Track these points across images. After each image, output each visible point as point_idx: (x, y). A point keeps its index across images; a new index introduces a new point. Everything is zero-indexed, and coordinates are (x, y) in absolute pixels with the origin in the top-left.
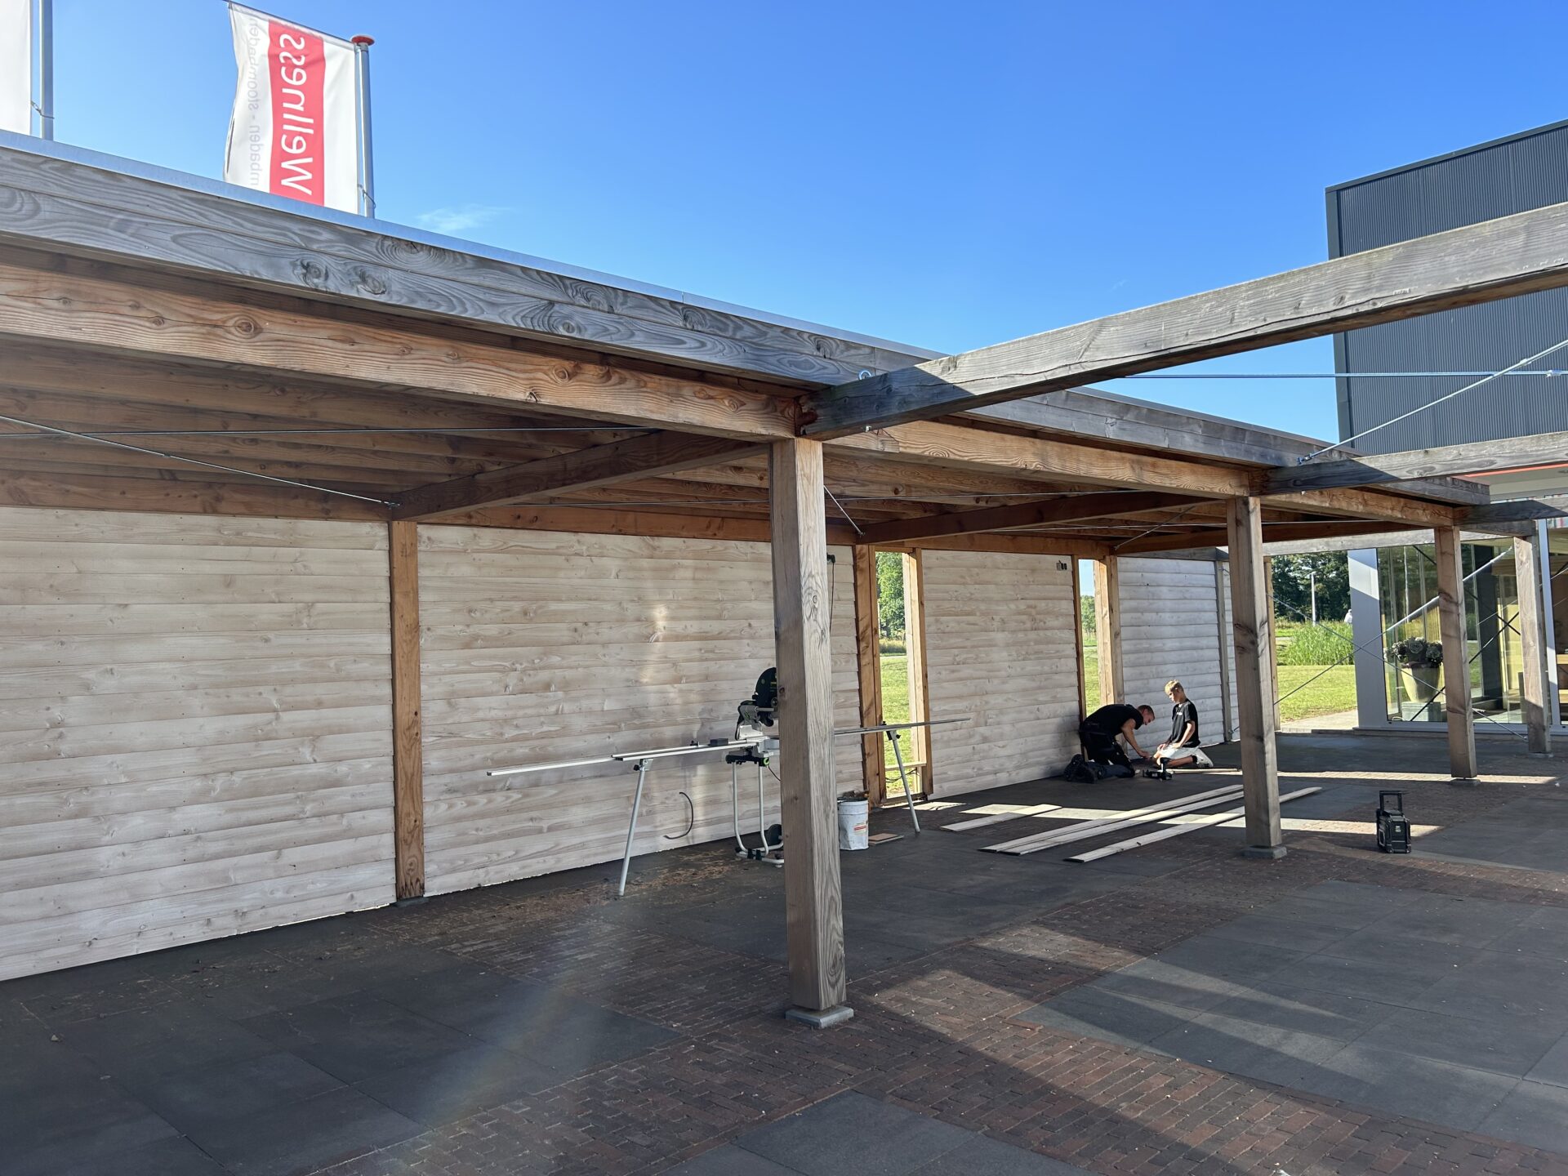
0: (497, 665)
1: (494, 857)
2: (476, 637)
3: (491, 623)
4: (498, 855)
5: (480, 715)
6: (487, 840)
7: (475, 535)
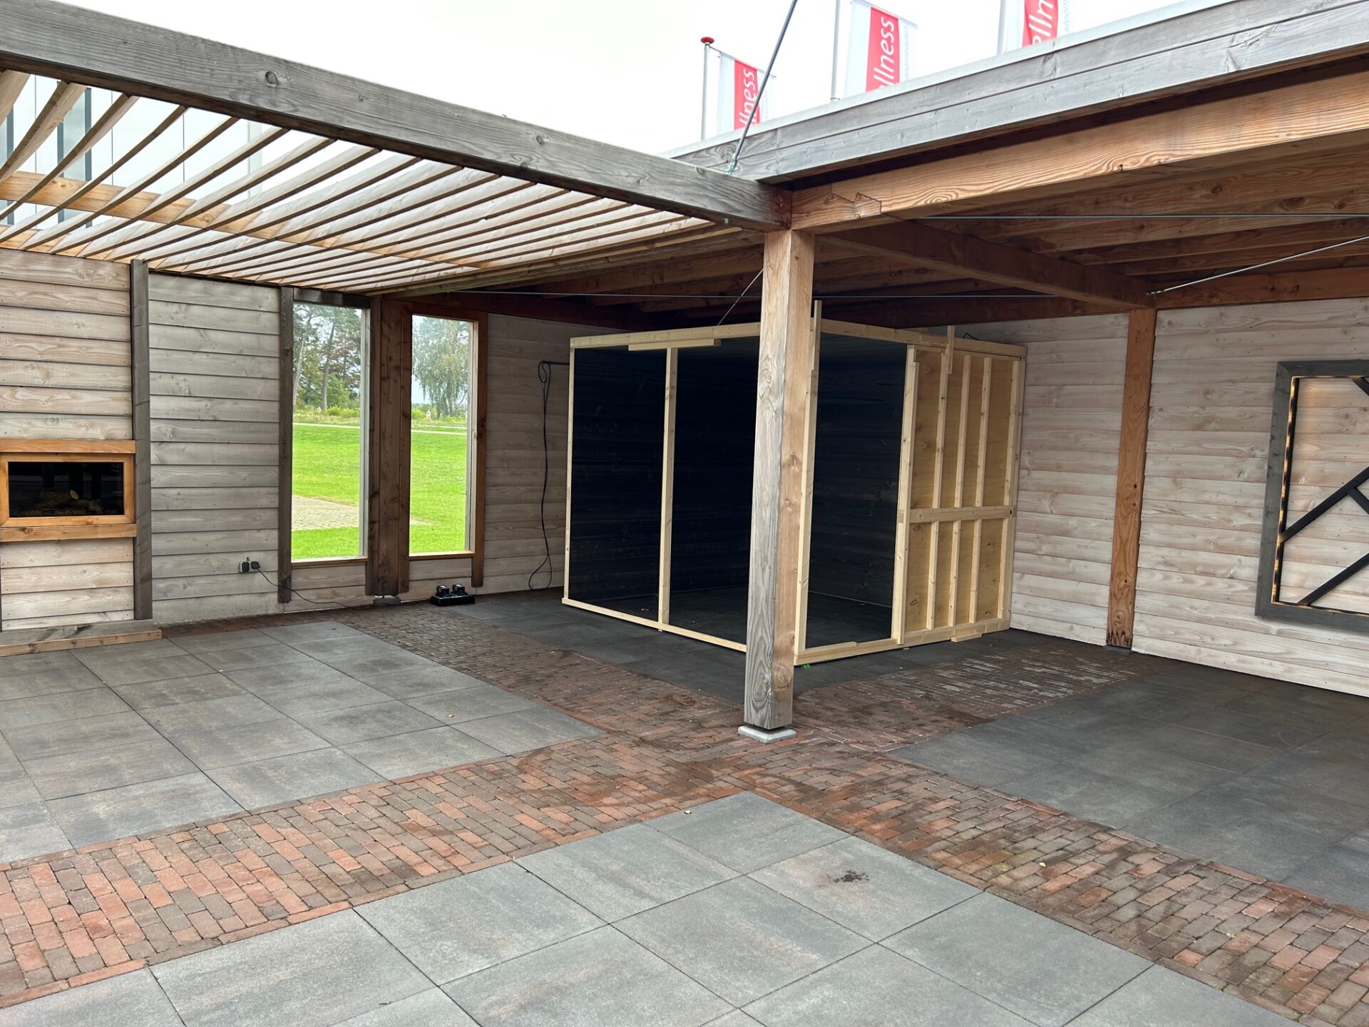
0: (1232, 449)
1: (1209, 640)
2: (1209, 420)
3: (1229, 405)
4: (1213, 639)
5: (1206, 497)
6: (1200, 620)
7: (1221, 315)
